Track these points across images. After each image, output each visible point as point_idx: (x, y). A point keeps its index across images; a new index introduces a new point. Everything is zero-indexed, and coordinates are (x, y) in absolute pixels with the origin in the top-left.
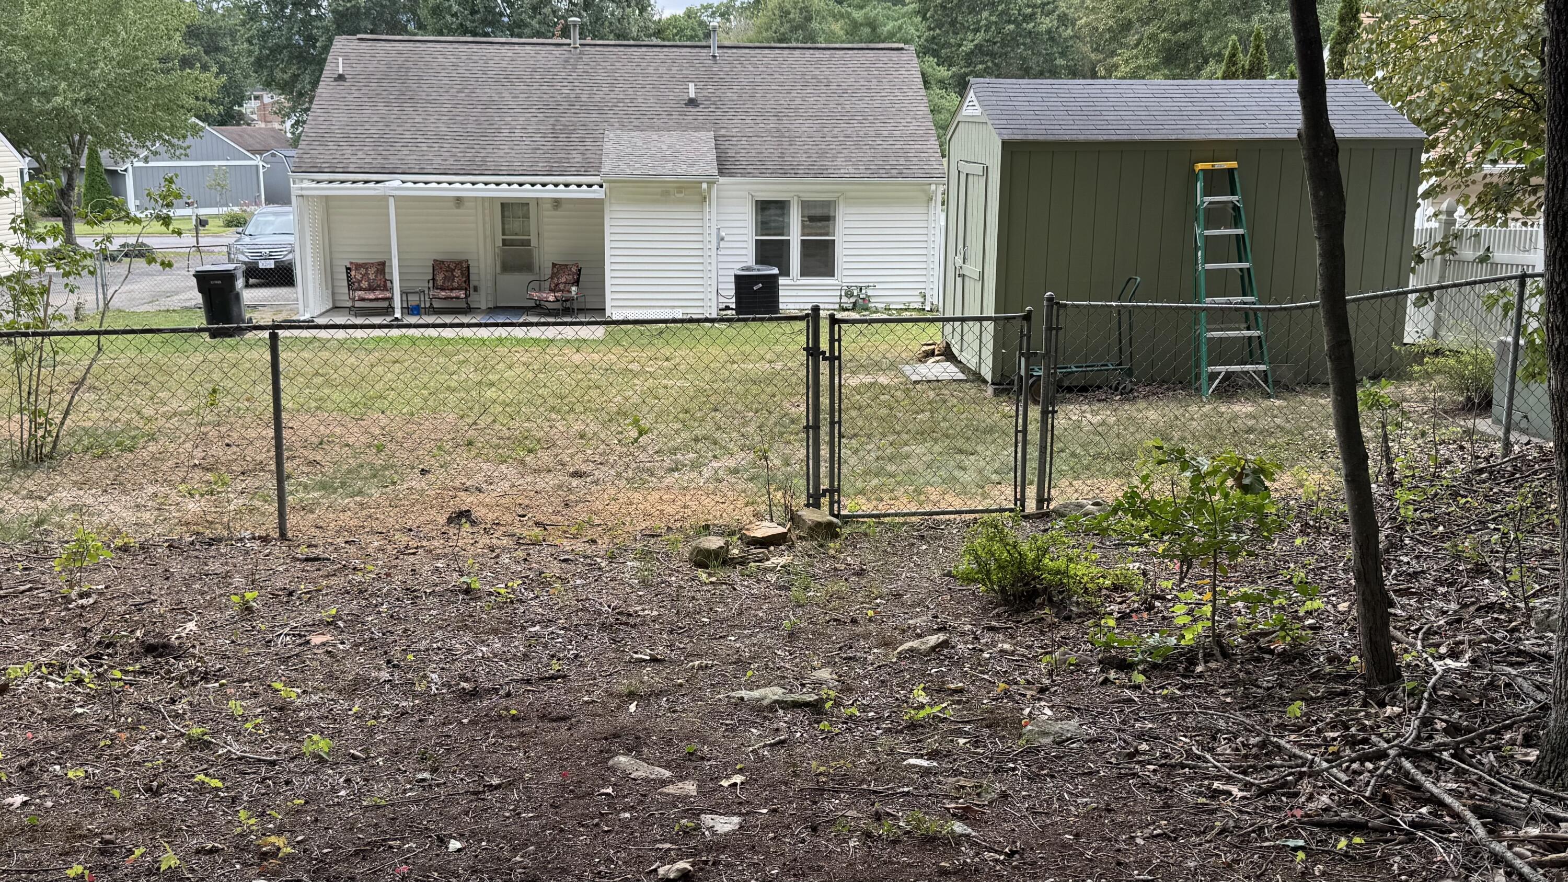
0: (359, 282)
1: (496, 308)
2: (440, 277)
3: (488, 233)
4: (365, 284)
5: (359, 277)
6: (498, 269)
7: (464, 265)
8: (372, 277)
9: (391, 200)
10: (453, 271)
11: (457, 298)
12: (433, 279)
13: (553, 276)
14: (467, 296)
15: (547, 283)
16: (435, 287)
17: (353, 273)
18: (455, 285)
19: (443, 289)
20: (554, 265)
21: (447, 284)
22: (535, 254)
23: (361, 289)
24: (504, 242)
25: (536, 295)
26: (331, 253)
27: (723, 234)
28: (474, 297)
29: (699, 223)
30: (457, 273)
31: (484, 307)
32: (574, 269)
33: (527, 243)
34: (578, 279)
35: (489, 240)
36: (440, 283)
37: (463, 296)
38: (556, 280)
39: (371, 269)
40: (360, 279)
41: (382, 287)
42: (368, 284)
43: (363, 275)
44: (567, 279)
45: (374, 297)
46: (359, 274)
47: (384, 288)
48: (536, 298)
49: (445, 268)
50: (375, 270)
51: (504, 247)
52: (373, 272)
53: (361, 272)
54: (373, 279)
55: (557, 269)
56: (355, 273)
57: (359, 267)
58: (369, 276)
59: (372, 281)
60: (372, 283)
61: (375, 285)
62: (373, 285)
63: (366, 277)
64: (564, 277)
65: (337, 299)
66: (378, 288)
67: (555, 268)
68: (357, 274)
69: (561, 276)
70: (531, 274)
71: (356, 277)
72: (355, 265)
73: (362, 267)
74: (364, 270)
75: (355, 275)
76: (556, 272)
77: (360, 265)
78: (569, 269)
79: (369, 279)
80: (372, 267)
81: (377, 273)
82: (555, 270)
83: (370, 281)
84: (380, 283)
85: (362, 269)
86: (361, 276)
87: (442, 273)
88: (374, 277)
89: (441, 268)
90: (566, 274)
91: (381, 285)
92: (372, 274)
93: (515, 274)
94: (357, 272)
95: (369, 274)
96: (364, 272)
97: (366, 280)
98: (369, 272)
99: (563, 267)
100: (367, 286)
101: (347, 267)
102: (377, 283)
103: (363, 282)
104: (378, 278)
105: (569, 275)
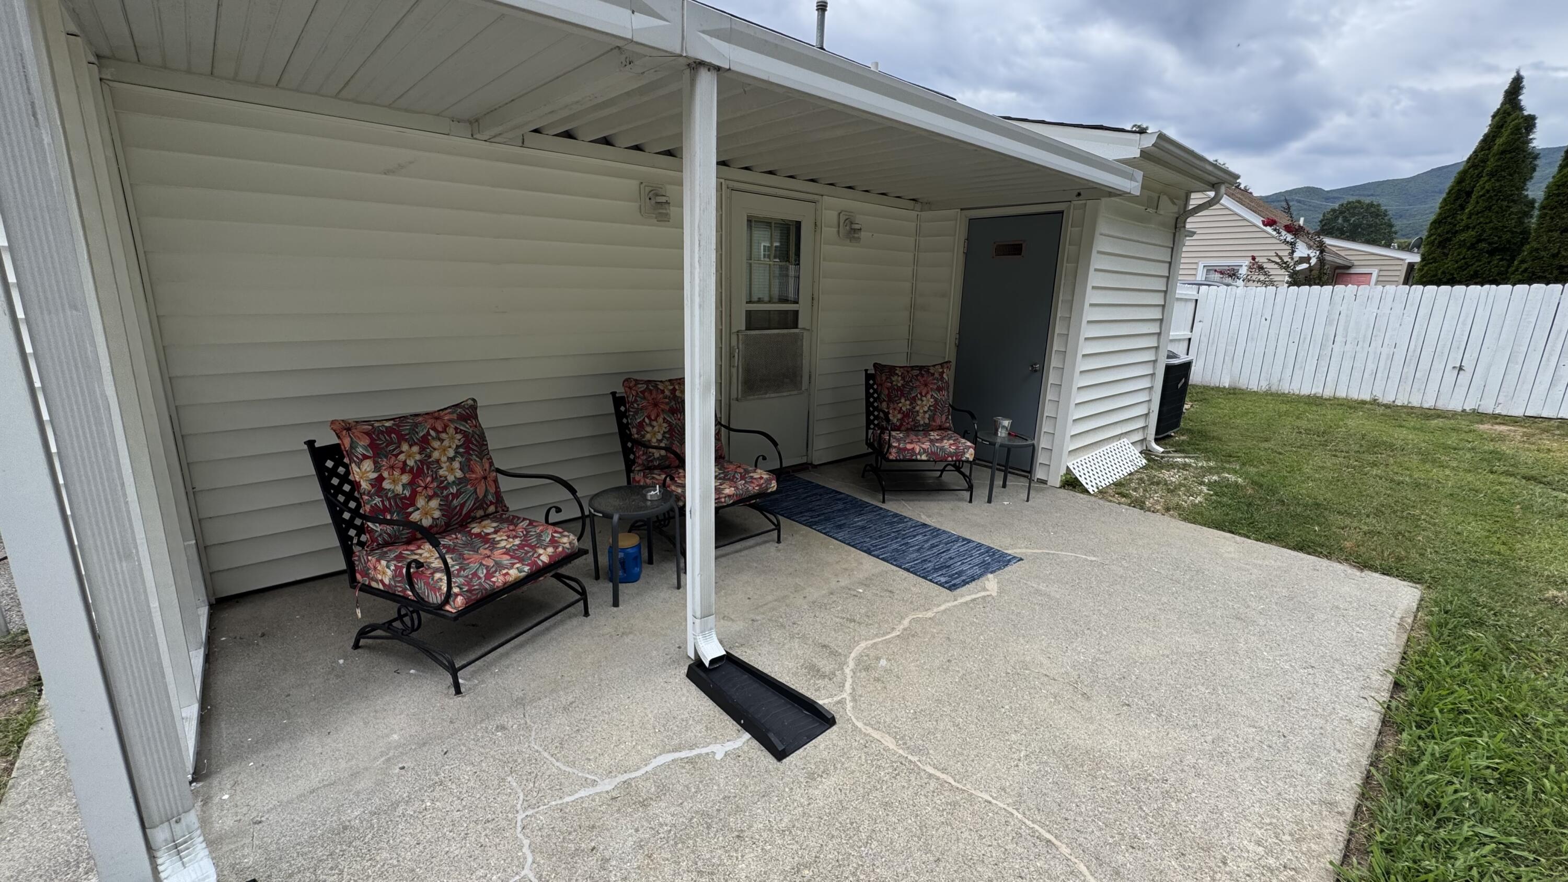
0: (404, 505)
2: (656, 432)
4: (427, 511)
6: (737, 388)
8: (451, 472)
17: (362, 471)
22: (806, 345)
24: (751, 321)
33: (793, 319)
38: (904, 404)
39: (442, 441)
40: (407, 493)
41: (492, 503)
42: (441, 508)
43: (417, 474)
44: (936, 399)
45: (527, 569)
46: (396, 473)
47: (496, 508)
48: (924, 457)
49: (667, 404)
50: (457, 442)
51: (749, 332)
52: (451, 453)
53: (405, 463)
54: (458, 482)
55: (903, 379)
56: (377, 468)
57: (392, 443)
58: (441, 472)
59: (454, 490)
60: (456, 496)
61: (470, 504)
62: (463, 505)
63: (429, 479)
64: (929, 396)
65: (221, 568)
66: (480, 513)
67: (896, 377)
68: (385, 474)
69: (921, 394)
70: (796, 392)
71: (386, 485)
72: (367, 433)
73: (401, 438)
74: (415, 449)
75: (380, 479)
76: (899, 385)
77: (389, 431)
78: (937, 375)
79: (442, 485)
80: (445, 431)
81: (467, 452)
82: (898, 381)
83: (445, 493)
84: (487, 490)
85: (405, 447)
86: (405, 478)
87: (660, 420)
88: (459, 474)
89: (656, 405)
90: (932, 389)
91: (490, 497)
92: (451, 460)
93: (767, 396)
94: (384, 462)
95: (438, 461)
96: (418, 457)
97: (430, 493)
98: (436, 455)
99: (916, 372)
100: (437, 514)
101: (317, 445)
102: (475, 492)
103: (421, 502)
104: (473, 472)
105: (939, 389)
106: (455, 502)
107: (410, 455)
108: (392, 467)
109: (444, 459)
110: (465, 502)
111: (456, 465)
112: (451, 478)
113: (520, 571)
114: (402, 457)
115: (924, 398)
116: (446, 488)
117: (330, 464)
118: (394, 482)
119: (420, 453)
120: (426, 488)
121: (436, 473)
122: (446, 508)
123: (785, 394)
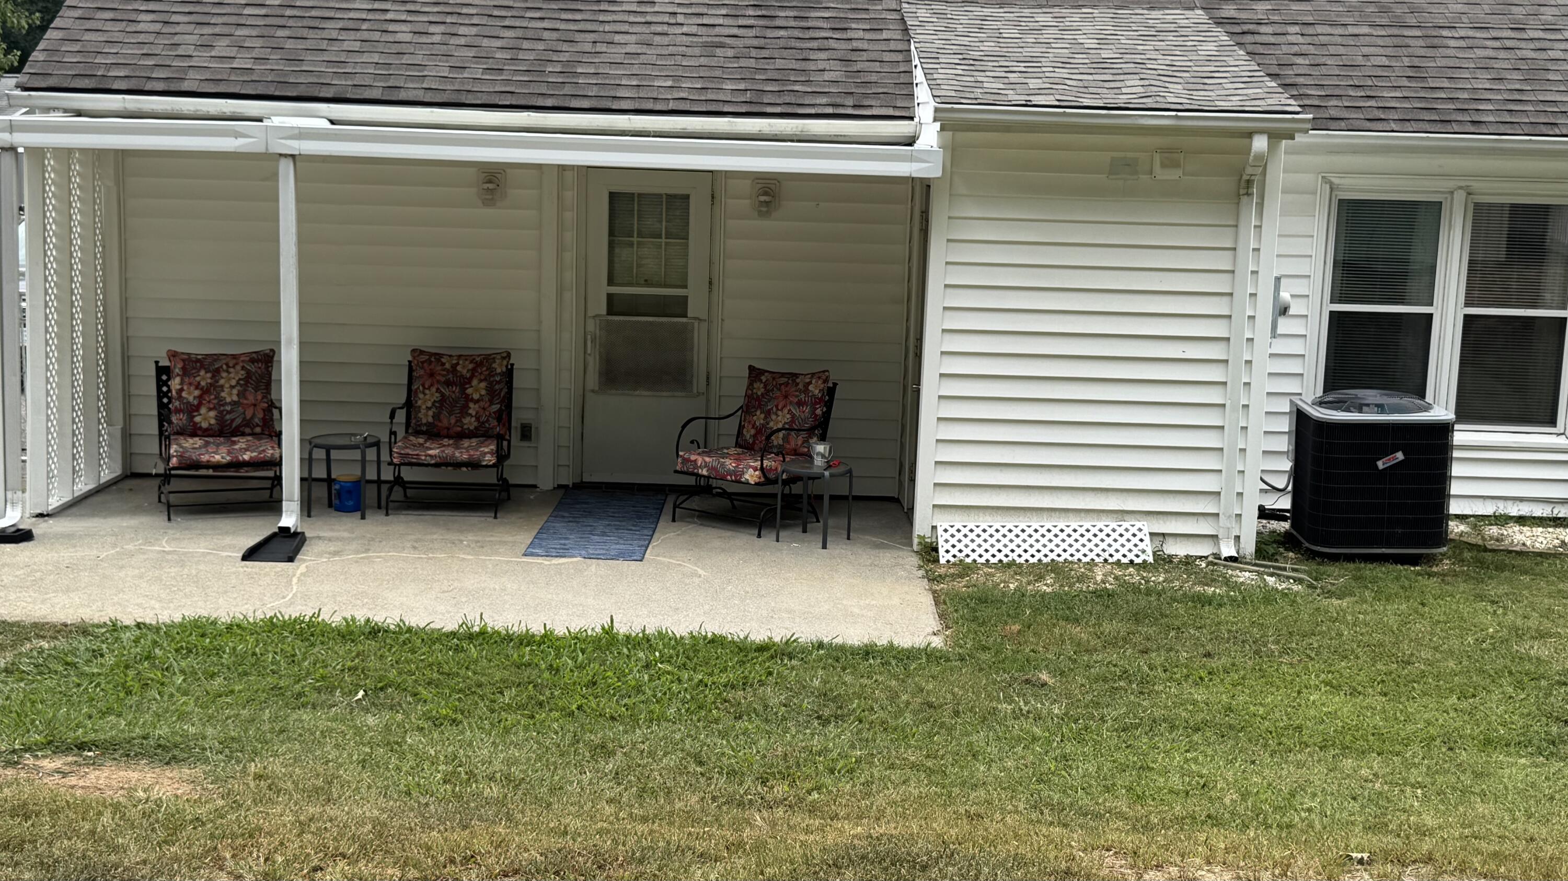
0: (192, 410)
1: (581, 488)
2: (427, 400)
3: (570, 276)
4: (206, 417)
5: (191, 395)
6: (593, 380)
7: (499, 367)
8: (230, 396)
9: (287, 172)
10: (464, 382)
11: (474, 465)
12: (409, 405)
13: (751, 404)
14: (502, 457)
15: (731, 425)
16: (414, 428)
17: (175, 384)
18: (470, 423)
19: (433, 433)
20: (755, 373)
21: (448, 420)
22: (699, 335)
23: (196, 431)
24: (614, 305)
25: (703, 463)
26: (125, 321)
27: (1285, 295)
28: (520, 453)
29: (1222, 261)
30: (478, 389)
31: (546, 483)
32: (815, 389)
33: (679, 306)
34: (827, 415)
35: (570, 297)
36: (426, 416)
37: (490, 459)
38: (759, 418)
39: (229, 373)
40: (196, 402)
41: (258, 425)
42: (216, 418)
43: (205, 391)
44: (793, 416)
45: (228, 458)
46: (192, 388)
47: (263, 430)
48: (705, 472)
49: (443, 376)
50: (240, 376)
51: (610, 318)
52: (233, 382)
53: (199, 383)
54: (234, 403)
55: (765, 386)
56: (182, 383)
57: (194, 368)
58: (223, 394)
59: (228, 408)
60: (229, 412)
61: (238, 421)
62: (233, 420)
63: (212, 397)
64: (786, 411)
65: (137, 451)
66: (248, 430)
67: (758, 384)
68: (185, 388)
69: (777, 406)
70: (683, 394)
71: (184, 394)
72: (183, 360)
73: (202, 367)
74: (209, 375)
75: (181, 390)
76: (759, 393)
77: (198, 361)
78: (801, 386)
79: (221, 402)
80: (234, 367)
81: (246, 385)
82: (759, 389)
83: (222, 408)
84: (254, 414)
85: (202, 373)
86: (197, 393)
87: (434, 389)
88: (235, 398)
89: (432, 375)
90: (791, 403)
91: (256, 420)
92: (232, 387)
93: (637, 392)
94: (187, 380)
95: (222, 386)
96: (209, 381)
97: (212, 406)
98: (222, 382)
99: (783, 380)
100: (213, 421)
101: (160, 364)
102: (244, 413)
103: (203, 410)
104: (246, 399)
105: (800, 404)
106: (228, 417)
107: (204, 378)
108: (190, 384)
109: (227, 385)
110: (234, 419)
111: (235, 391)
112: (228, 400)
113: (223, 458)
114: (198, 379)
115: (780, 413)
116: (223, 405)
117: (164, 377)
118: (189, 393)
119: (211, 379)
120: (209, 402)
121: (219, 394)
122: (220, 418)
123: (665, 394)
